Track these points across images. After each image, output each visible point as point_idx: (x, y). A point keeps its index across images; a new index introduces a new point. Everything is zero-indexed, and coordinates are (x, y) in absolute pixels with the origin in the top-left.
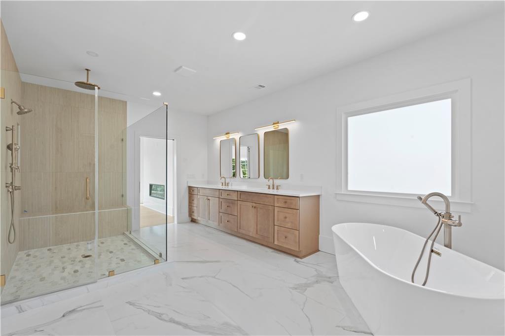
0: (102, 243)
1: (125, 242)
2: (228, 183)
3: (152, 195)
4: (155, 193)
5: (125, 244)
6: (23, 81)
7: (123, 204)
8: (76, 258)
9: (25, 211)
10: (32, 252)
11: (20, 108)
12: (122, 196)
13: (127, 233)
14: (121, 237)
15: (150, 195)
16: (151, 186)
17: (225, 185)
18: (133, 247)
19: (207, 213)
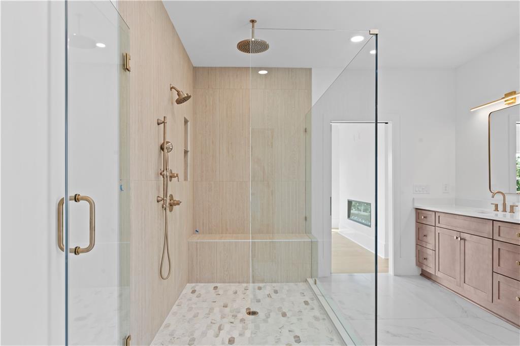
0: (276, 292)
1: (307, 299)
2: (512, 207)
3: (352, 217)
4: (355, 215)
5: (306, 303)
6: (194, 66)
7: (307, 231)
8: (239, 312)
9: (196, 231)
10: (199, 287)
11: (179, 94)
12: (306, 219)
13: (311, 281)
14: (302, 286)
15: (349, 216)
16: (350, 203)
17: (505, 210)
18: (317, 312)
19: (458, 268)
